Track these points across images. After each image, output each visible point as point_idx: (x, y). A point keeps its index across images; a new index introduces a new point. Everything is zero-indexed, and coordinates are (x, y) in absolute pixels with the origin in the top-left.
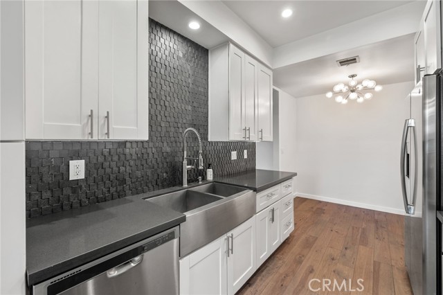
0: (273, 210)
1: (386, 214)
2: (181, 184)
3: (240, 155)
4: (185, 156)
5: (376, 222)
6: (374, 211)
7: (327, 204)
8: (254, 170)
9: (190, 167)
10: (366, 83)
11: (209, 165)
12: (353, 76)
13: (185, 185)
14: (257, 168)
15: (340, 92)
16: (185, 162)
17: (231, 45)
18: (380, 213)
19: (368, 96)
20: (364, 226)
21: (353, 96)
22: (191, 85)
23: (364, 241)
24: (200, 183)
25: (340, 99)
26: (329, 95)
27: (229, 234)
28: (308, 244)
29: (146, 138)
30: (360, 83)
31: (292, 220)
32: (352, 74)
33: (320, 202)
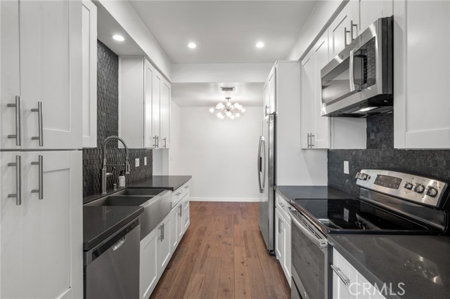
0: (181, 207)
1: (246, 203)
2: (101, 192)
3: (142, 162)
4: (105, 164)
5: (241, 209)
6: (239, 202)
7: (207, 203)
8: (151, 177)
9: (108, 174)
10: (237, 106)
11: (121, 172)
12: (228, 98)
13: (104, 193)
14: (153, 175)
15: (220, 110)
16: (104, 169)
17: (146, 60)
18: (242, 203)
19: (238, 115)
20: (234, 213)
21: (229, 114)
22: (105, 91)
23: (236, 222)
24: (115, 189)
25: (220, 115)
26: (212, 110)
27: (161, 224)
28: (201, 232)
29: (95, 145)
30: (233, 104)
31: (188, 216)
32: (228, 97)
33: (201, 202)
